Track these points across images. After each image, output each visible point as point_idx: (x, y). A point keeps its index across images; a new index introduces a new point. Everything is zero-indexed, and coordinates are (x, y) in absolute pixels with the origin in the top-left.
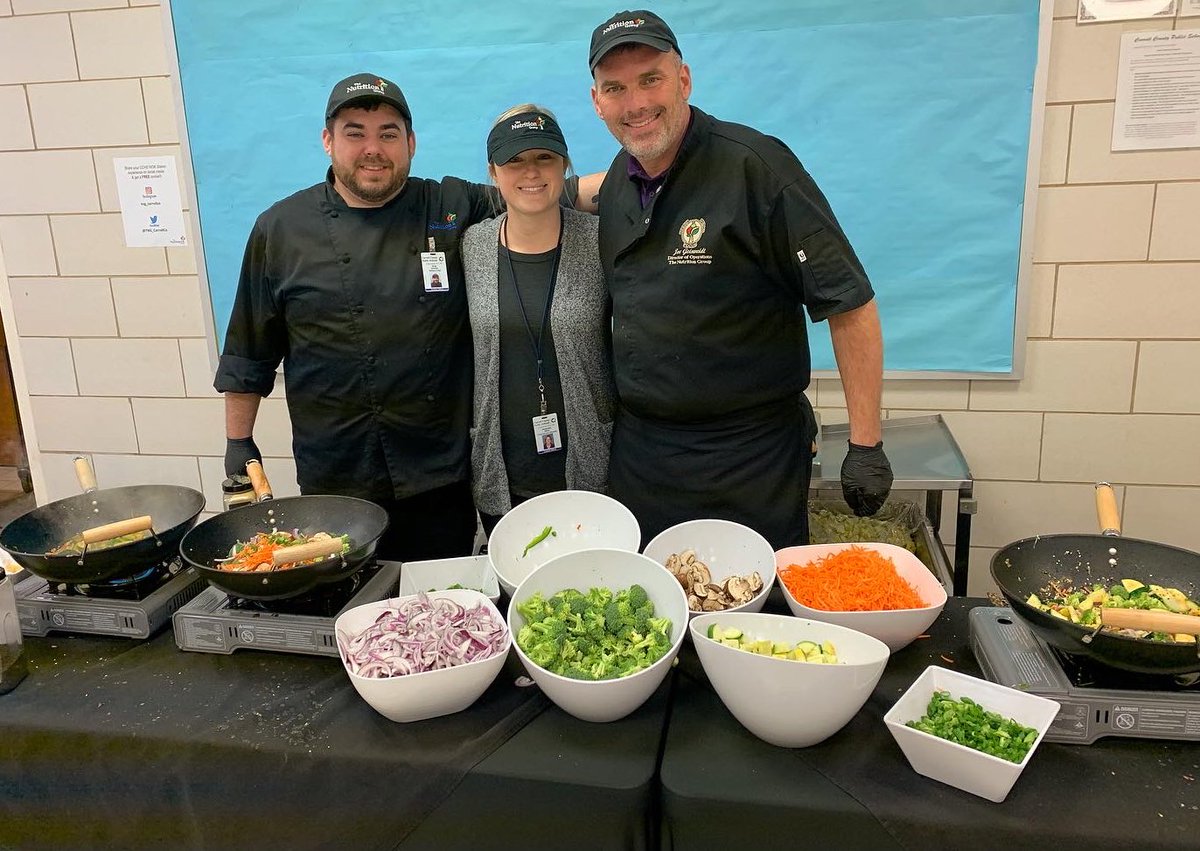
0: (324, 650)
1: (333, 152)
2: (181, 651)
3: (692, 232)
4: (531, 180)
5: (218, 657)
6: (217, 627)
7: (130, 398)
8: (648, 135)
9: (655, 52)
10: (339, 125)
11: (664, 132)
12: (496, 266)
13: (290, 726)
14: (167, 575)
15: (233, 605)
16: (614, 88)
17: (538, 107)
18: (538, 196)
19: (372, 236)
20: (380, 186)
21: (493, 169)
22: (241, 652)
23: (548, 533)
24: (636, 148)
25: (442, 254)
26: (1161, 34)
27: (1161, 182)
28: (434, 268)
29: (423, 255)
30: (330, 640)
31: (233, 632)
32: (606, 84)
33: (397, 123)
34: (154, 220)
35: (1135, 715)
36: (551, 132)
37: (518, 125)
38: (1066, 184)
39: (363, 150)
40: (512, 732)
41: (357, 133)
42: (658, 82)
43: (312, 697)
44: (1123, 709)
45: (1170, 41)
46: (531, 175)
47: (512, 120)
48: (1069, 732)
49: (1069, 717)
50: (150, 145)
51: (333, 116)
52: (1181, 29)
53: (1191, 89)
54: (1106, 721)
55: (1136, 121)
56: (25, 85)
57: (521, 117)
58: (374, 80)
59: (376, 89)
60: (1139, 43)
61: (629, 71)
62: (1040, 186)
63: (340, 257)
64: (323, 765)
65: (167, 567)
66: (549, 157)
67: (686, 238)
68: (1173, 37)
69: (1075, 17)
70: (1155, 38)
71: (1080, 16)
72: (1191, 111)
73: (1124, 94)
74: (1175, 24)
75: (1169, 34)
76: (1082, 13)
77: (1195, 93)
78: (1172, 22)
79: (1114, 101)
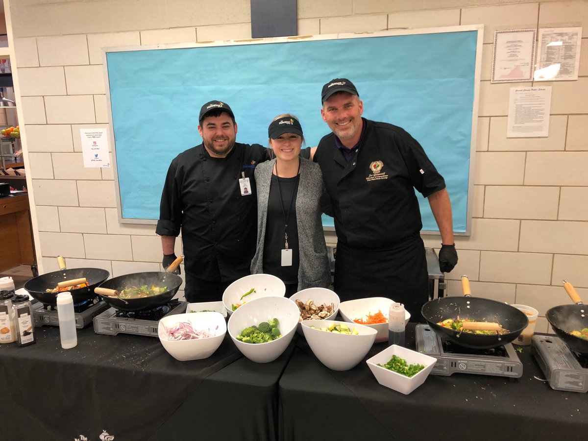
0: (153, 334)
1: (203, 135)
2: (96, 334)
3: (376, 167)
4: (287, 147)
5: (111, 336)
6: (111, 324)
7: (83, 234)
8: (346, 129)
9: (350, 95)
10: (205, 124)
11: (353, 127)
12: (270, 184)
13: (137, 361)
14: (92, 305)
15: (118, 315)
16: (333, 109)
17: (291, 115)
18: (290, 153)
19: (220, 170)
20: (224, 148)
21: (270, 141)
22: (121, 335)
23: (252, 291)
24: (341, 134)
25: (248, 179)
26: (527, 88)
27: (529, 151)
28: (245, 185)
29: (240, 180)
30: (156, 330)
31: (117, 326)
32: (329, 107)
33: (229, 122)
34: (97, 156)
35: (466, 364)
36: (296, 126)
37: (281, 123)
38: (488, 151)
39: (215, 134)
40: (225, 366)
41: (212, 126)
42: (351, 107)
43: (147, 352)
44: (462, 361)
45: (531, 91)
46: (287, 144)
47: (279, 120)
48: (441, 371)
49: (441, 365)
50: (96, 123)
51: (202, 119)
52: (535, 86)
53: (540, 112)
54: (455, 366)
55: (517, 125)
56: (43, 96)
57: (284, 119)
58: (218, 103)
59: (219, 106)
60: (518, 92)
61: (340, 102)
62: (477, 152)
63: (205, 179)
64: (148, 376)
65: (93, 301)
66: (295, 137)
67: (374, 169)
68: (532, 89)
69: (490, 80)
70: (525, 90)
71: (492, 80)
72: (540, 121)
73: (511, 113)
74: (532, 84)
75: (530, 88)
76: (493, 79)
77: (542, 114)
78: (531, 84)
79: (507, 116)
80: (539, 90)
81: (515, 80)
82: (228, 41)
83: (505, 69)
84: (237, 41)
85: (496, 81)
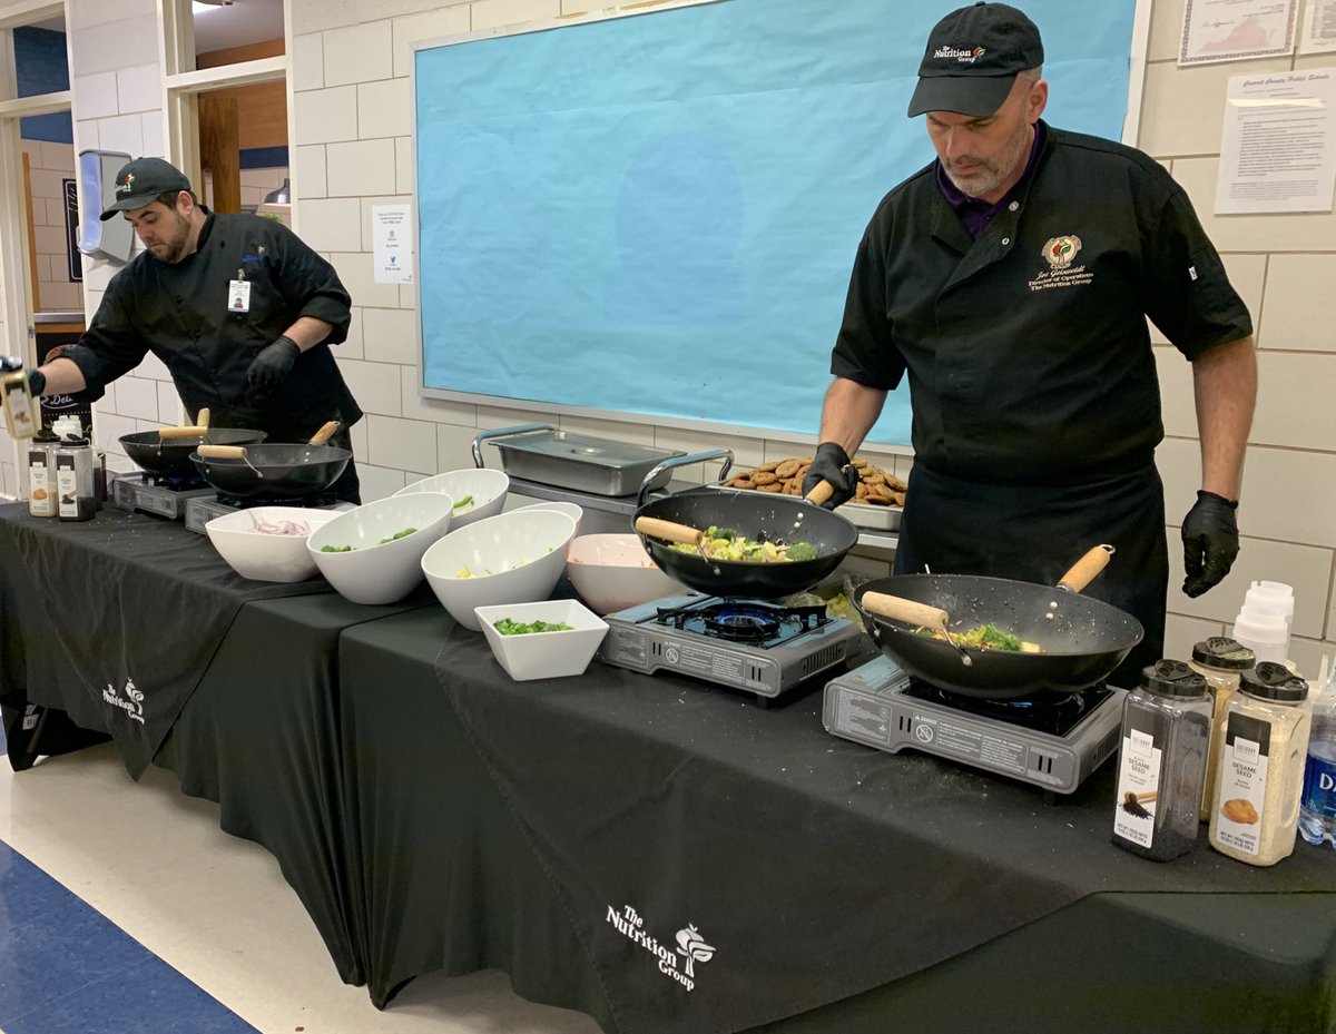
3: (1062, 251)
26: (1275, 76)
27: (1275, 253)
28: (239, 293)
34: (393, 260)
44: (671, 644)
45: (1287, 84)
48: (635, 659)
49: (636, 646)
50: (396, 195)
52: (1301, 68)
53: (1312, 141)
55: (1243, 180)
56: (325, 145)
60: (1249, 88)
67: (1053, 259)
68: (1291, 79)
69: (1176, 60)
70: (1269, 81)
71: (1180, 58)
72: (1310, 168)
73: (1230, 145)
74: (1293, 63)
75: (1286, 74)
76: (1184, 54)
77: (1316, 146)
78: (1289, 61)
79: (1218, 155)
80: (1312, 78)
81: (1243, 55)
82: (610, 9)
83: (1218, 25)
84: (626, 8)
85: (1191, 60)
